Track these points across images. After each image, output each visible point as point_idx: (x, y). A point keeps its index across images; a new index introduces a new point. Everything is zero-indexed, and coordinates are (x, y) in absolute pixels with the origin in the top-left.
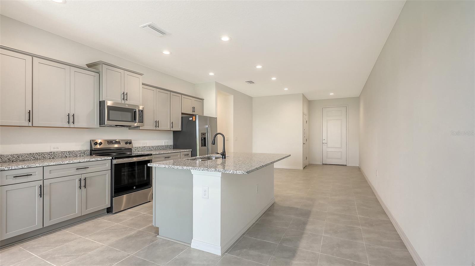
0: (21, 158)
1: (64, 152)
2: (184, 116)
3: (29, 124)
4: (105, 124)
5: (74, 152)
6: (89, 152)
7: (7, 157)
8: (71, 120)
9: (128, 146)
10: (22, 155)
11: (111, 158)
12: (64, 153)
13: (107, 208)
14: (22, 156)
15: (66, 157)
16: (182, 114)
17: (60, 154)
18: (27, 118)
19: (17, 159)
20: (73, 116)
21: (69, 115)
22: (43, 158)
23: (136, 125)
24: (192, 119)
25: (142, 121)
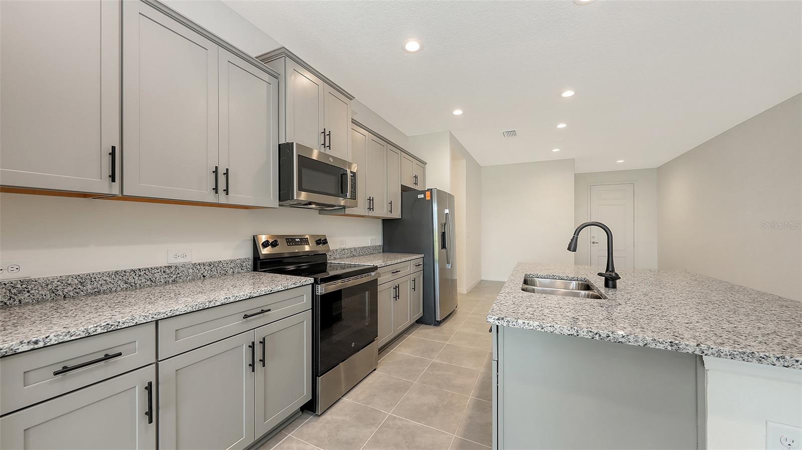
0: (90, 287)
1: (199, 264)
3: (111, 187)
4: (293, 198)
5: (221, 265)
6: (251, 263)
7: (47, 285)
8: (222, 186)
9: (321, 249)
10: (91, 278)
11: (314, 282)
12: (199, 267)
14: (93, 280)
15: (204, 276)
16: (402, 186)
17: (191, 270)
18: (107, 171)
19: (78, 290)
20: (227, 174)
21: (216, 172)
22: (149, 283)
23: (342, 202)
24: (422, 196)
25: (354, 197)
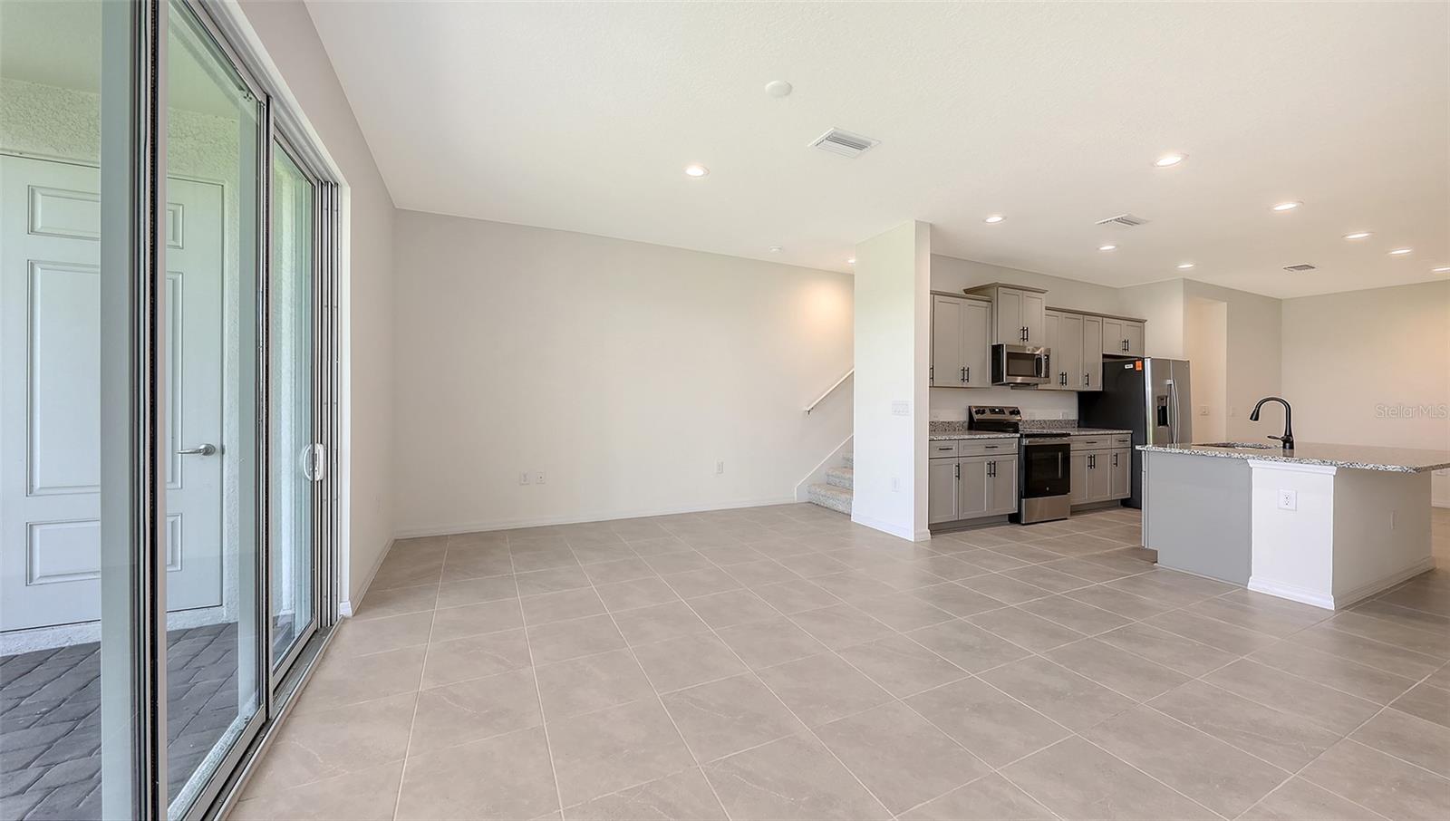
2: (1108, 360)
4: (1003, 381)
5: (953, 424)
6: (968, 424)
8: (965, 377)
11: (1019, 435)
13: (1009, 515)
16: (1104, 356)
20: (967, 370)
23: (1037, 381)
24: (1131, 366)
25: (1047, 376)
